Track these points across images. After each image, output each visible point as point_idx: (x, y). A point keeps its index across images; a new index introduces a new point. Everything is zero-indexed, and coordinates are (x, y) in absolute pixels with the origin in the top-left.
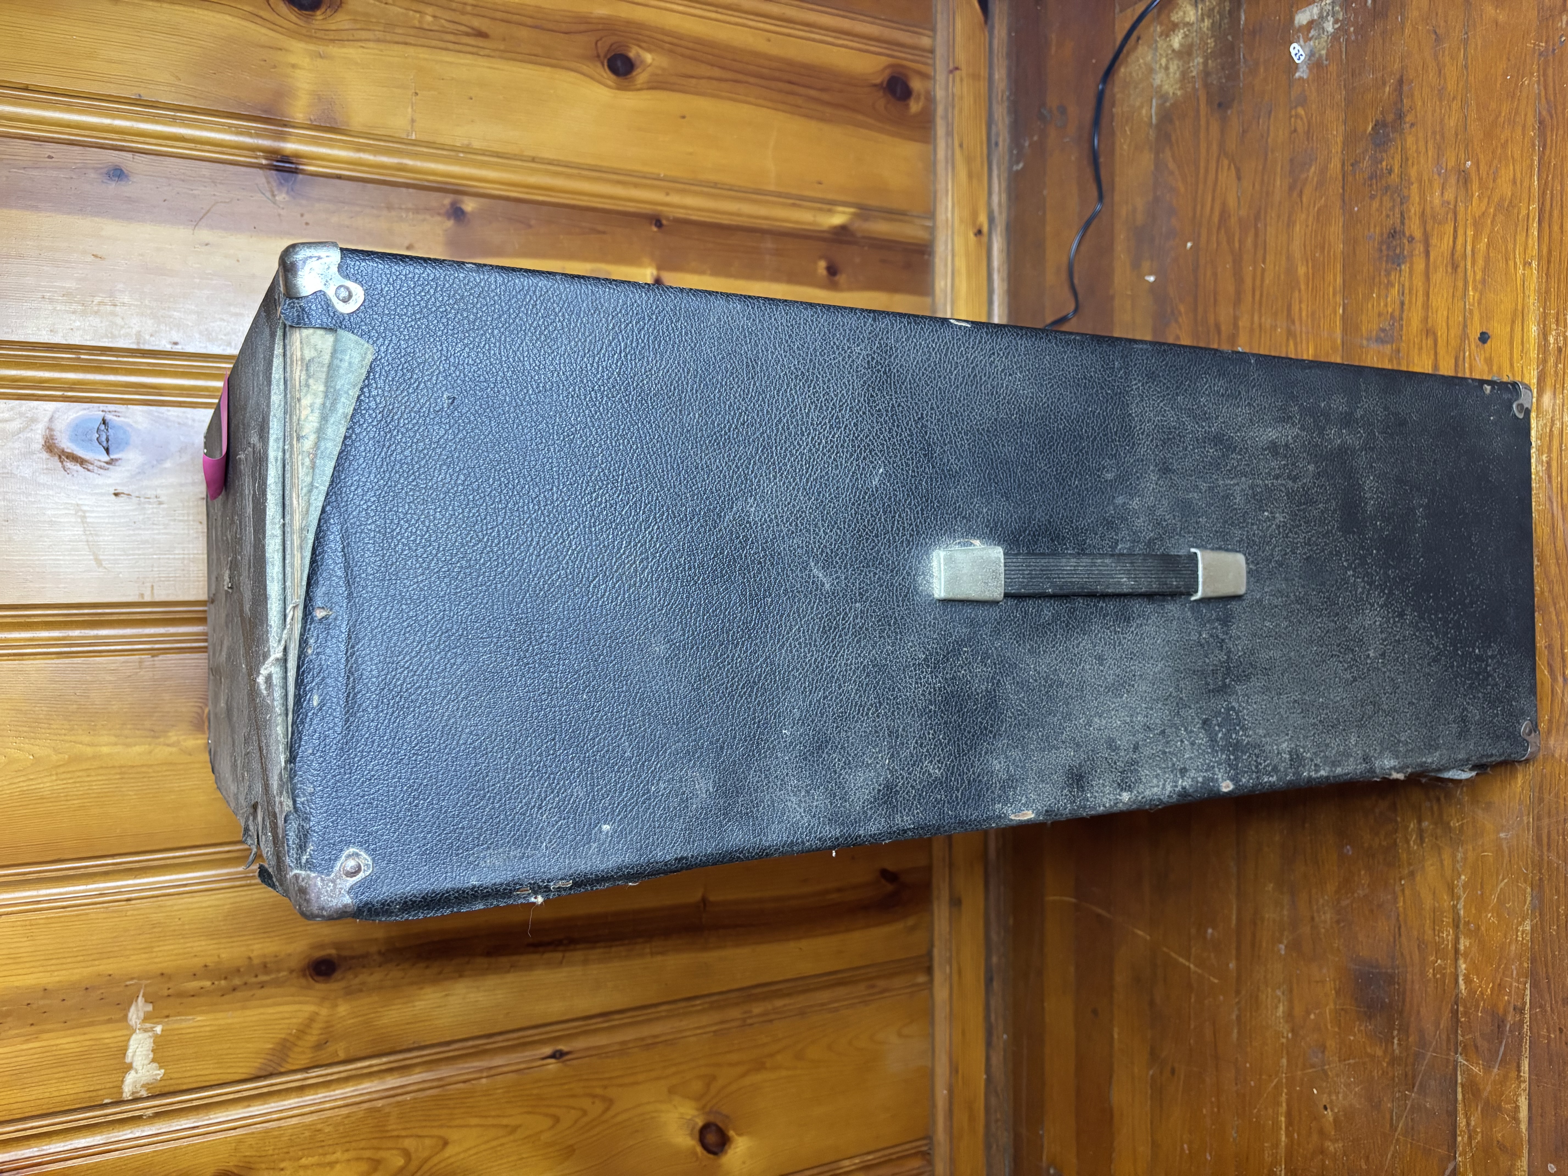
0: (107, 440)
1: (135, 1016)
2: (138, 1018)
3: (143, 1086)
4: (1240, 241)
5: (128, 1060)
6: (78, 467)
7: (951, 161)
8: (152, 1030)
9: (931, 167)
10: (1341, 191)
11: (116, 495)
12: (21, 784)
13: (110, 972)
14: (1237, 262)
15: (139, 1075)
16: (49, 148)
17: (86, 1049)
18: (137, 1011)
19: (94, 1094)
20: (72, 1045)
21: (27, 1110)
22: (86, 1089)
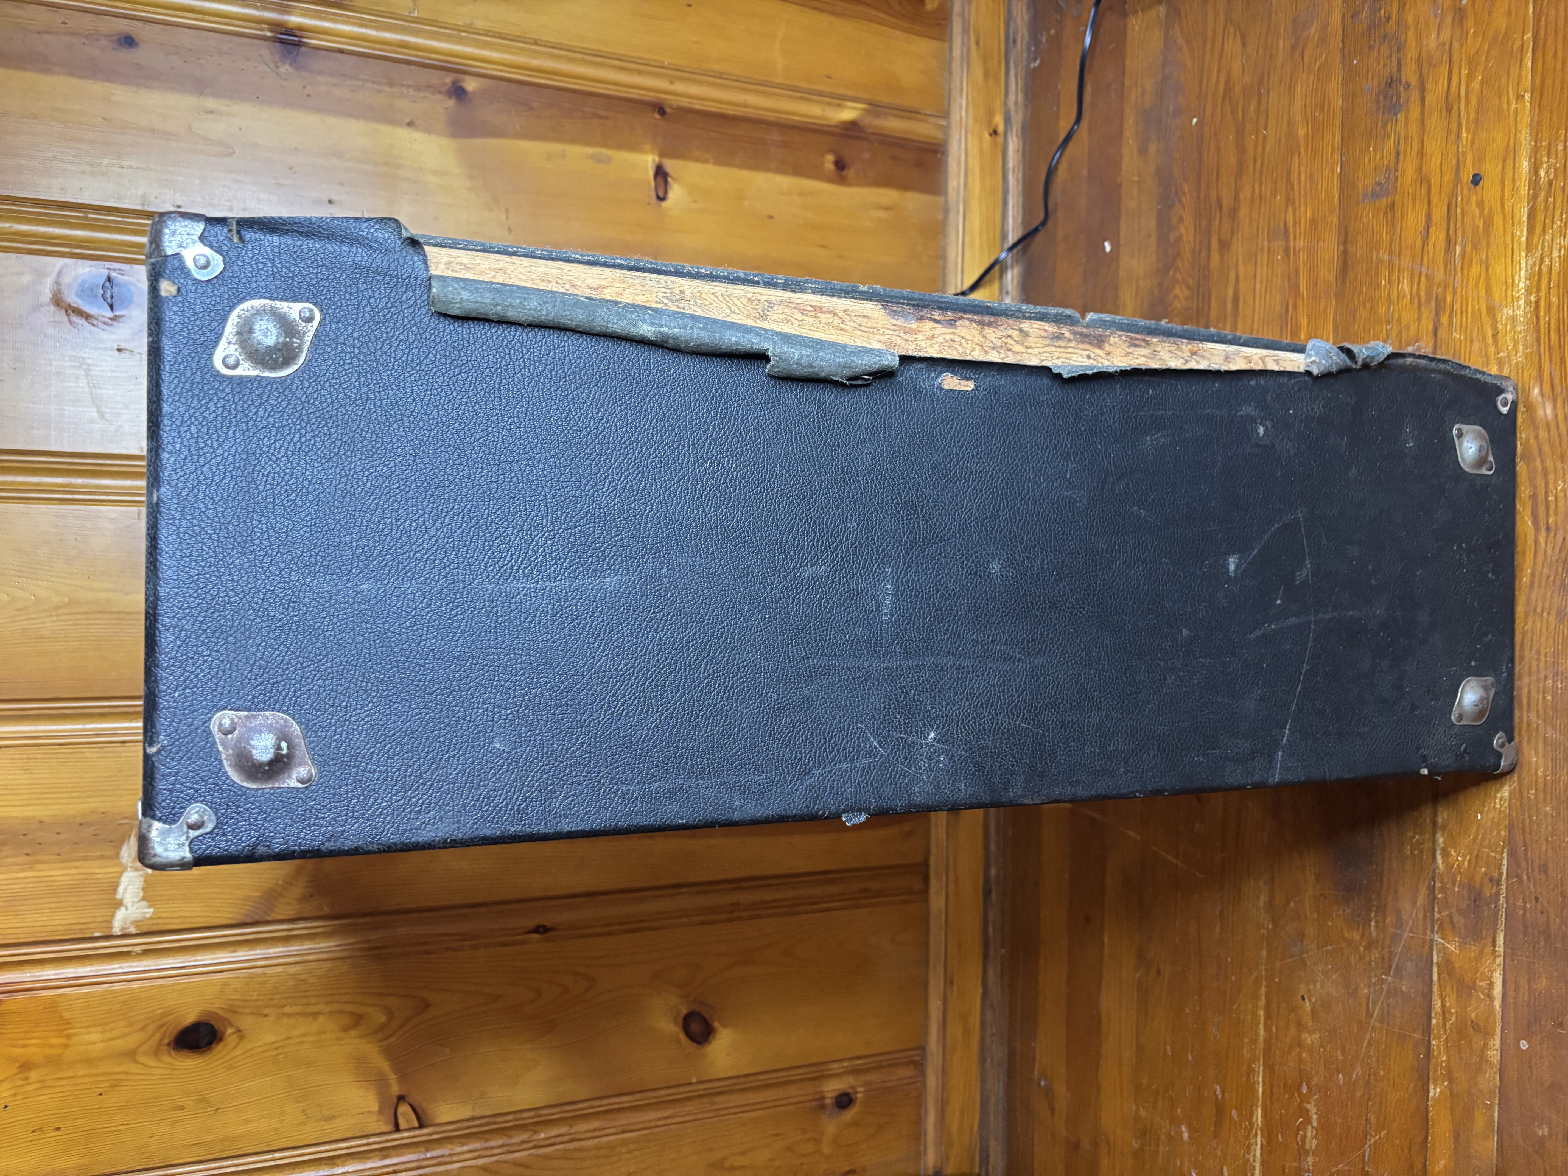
0: (112, 297)
3: (133, 923)
4: (1243, 111)
5: (119, 896)
6: (83, 322)
7: (966, 59)
8: (142, 869)
9: (946, 66)
10: (1341, 45)
11: (119, 350)
12: (23, 623)
13: (104, 810)
14: (1240, 132)
15: (129, 912)
16: (63, 14)
17: (78, 882)
18: (128, 851)
19: (85, 926)
20: (65, 878)
21: (21, 936)
22: (76, 921)
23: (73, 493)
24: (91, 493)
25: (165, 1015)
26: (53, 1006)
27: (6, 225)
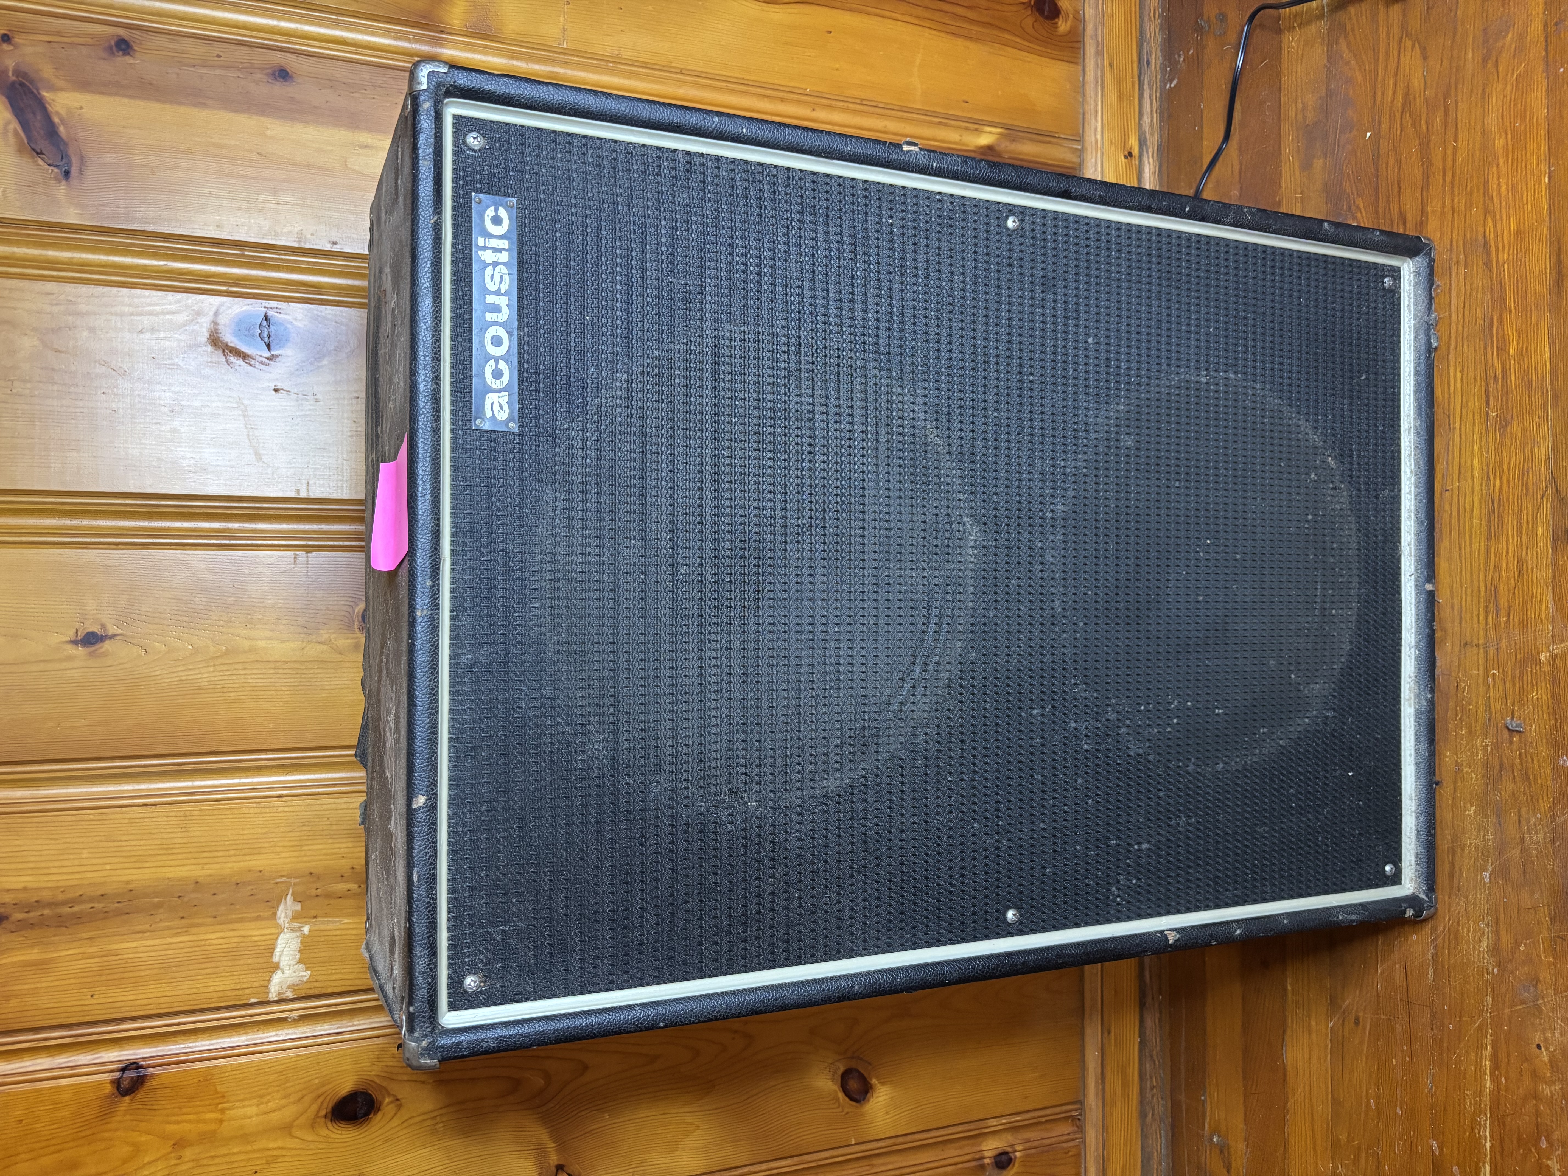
0: (269, 336)
1: (283, 915)
2: (286, 917)
3: (289, 987)
4: (1427, 122)
5: (275, 959)
6: (240, 362)
7: (1101, 82)
8: (299, 930)
9: (1080, 88)
10: (1544, 53)
11: (276, 390)
12: (180, 674)
13: (261, 869)
14: (1425, 144)
15: (285, 975)
16: (218, 48)
17: (234, 945)
18: (285, 911)
19: (241, 992)
20: (221, 941)
21: (175, 1004)
22: (232, 987)
23: (230, 538)
24: (248, 538)
25: (323, 1085)
26: (207, 1079)
27: (161, 263)
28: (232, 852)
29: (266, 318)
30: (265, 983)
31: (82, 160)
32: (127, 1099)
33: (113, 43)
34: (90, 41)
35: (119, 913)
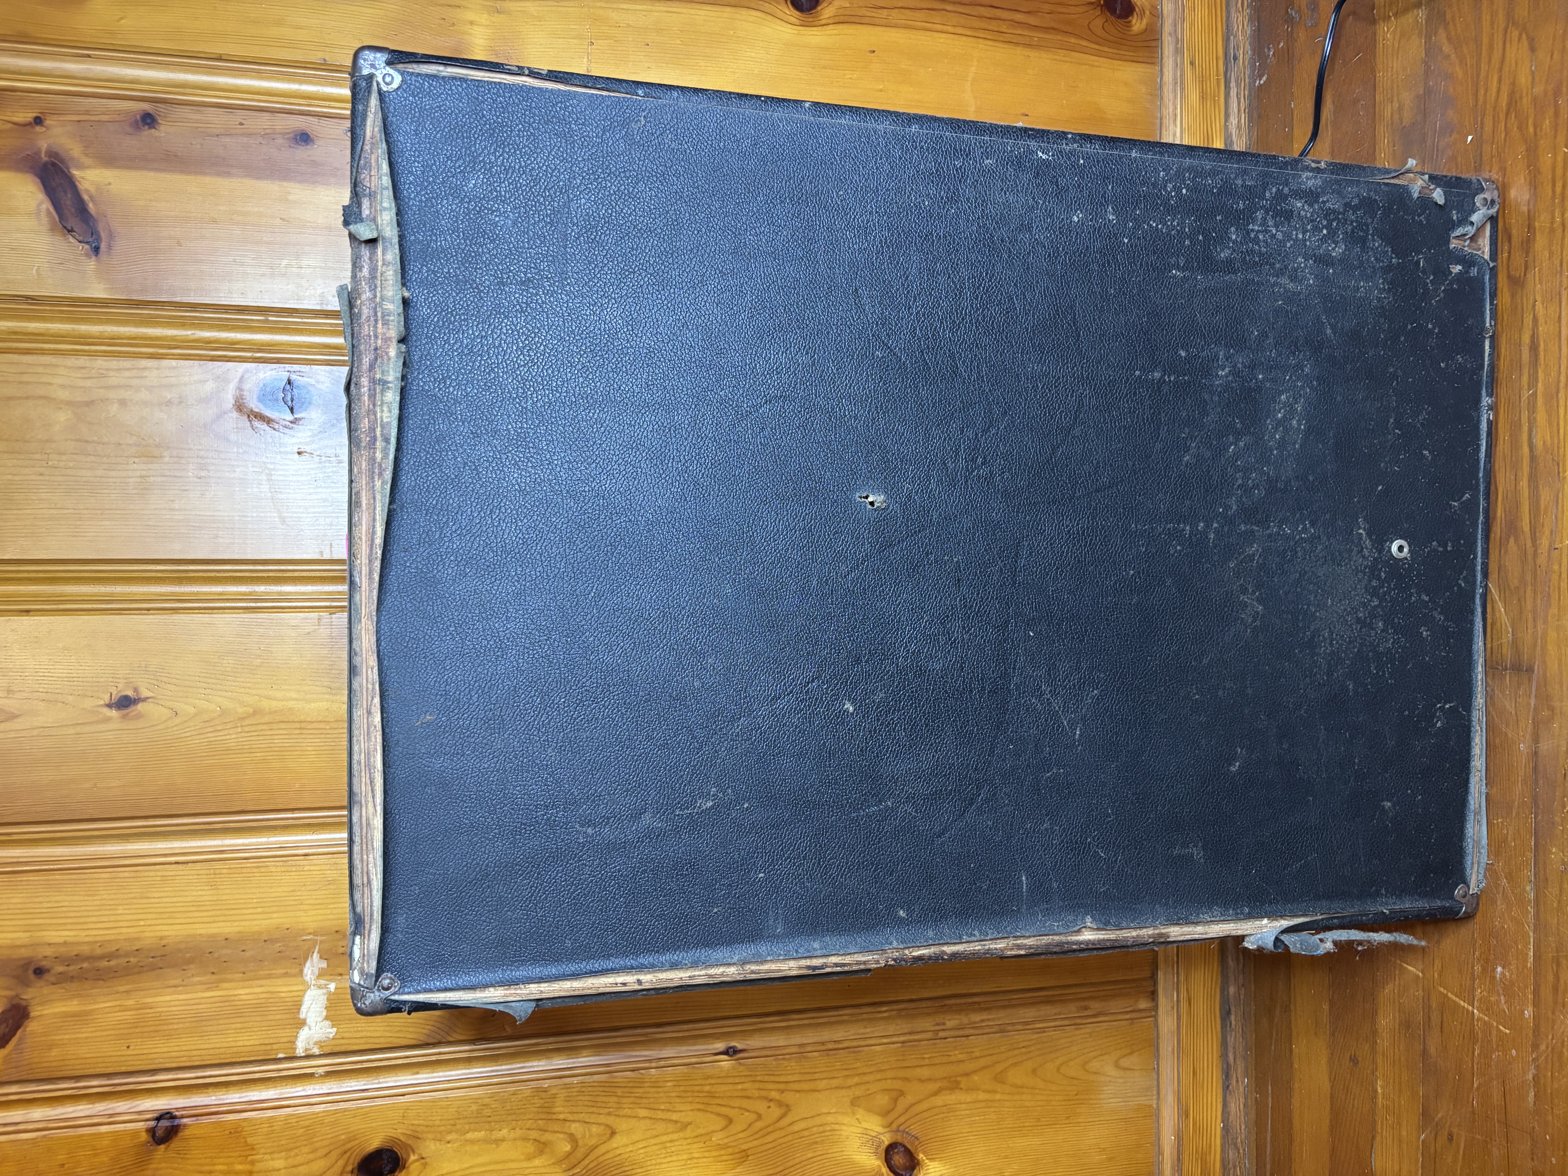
0: (292, 400)
1: (310, 972)
2: (313, 974)
3: (315, 1043)
4: (1535, 126)
5: (302, 1016)
6: (265, 426)
11: (299, 453)
12: (210, 735)
13: (288, 926)
14: (1532, 151)
15: (312, 1032)
16: (240, 115)
17: (263, 1001)
18: (312, 967)
19: (269, 1047)
20: (250, 997)
21: (206, 1058)
22: (261, 1041)
23: (256, 600)
24: (273, 600)
25: (348, 1140)
26: (236, 1131)
27: (189, 333)
28: (259, 910)
29: (289, 382)
30: (292, 1039)
31: (111, 236)
32: (162, 1147)
33: (138, 117)
34: (117, 118)
35: (153, 968)
